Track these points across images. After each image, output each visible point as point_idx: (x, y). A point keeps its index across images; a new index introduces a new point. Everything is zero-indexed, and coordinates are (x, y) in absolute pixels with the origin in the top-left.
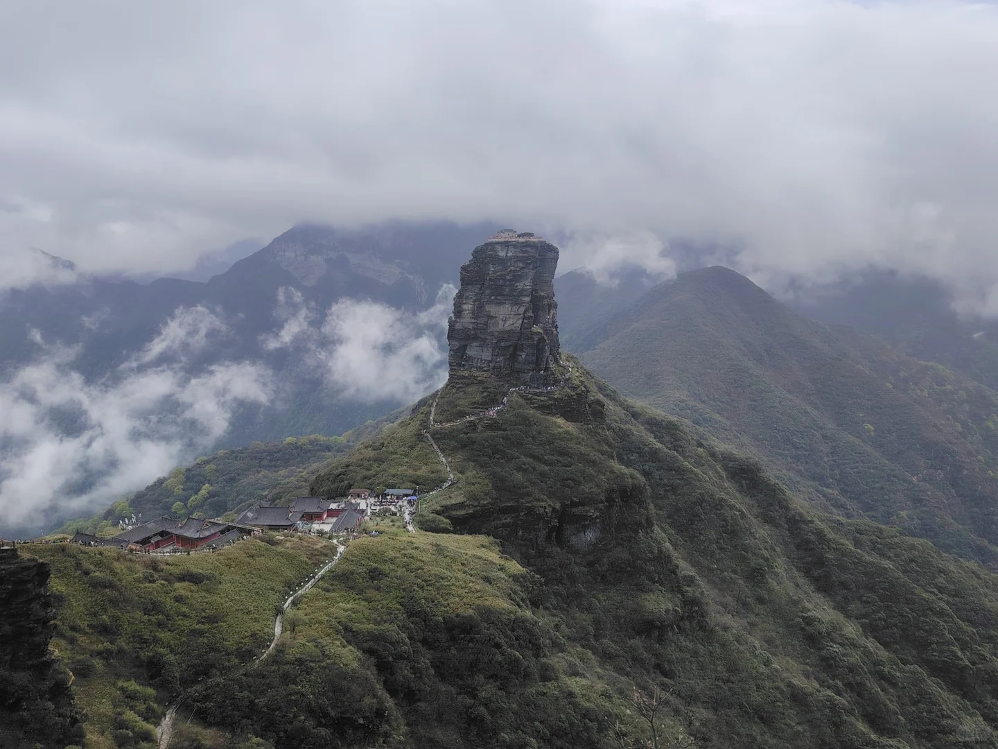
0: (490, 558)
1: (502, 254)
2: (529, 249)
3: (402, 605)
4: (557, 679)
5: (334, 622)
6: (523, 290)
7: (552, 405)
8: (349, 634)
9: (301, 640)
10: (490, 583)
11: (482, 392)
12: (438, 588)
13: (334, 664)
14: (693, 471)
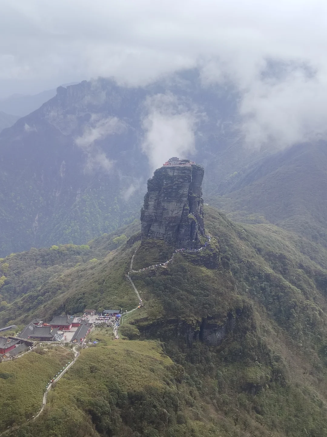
0: (155, 357)
1: (171, 174)
2: (186, 171)
3: (107, 386)
4: (186, 422)
5: (72, 396)
6: (183, 194)
7: (199, 260)
8: (79, 403)
9: (56, 407)
10: (154, 372)
11: (160, 252)
12: (126, 376)
13: (71, 419)
14: (290, 288)
